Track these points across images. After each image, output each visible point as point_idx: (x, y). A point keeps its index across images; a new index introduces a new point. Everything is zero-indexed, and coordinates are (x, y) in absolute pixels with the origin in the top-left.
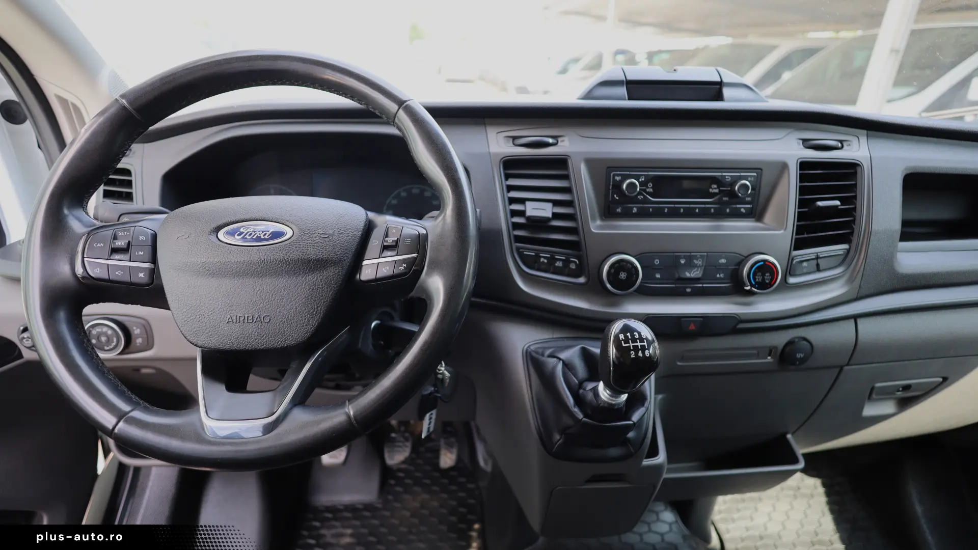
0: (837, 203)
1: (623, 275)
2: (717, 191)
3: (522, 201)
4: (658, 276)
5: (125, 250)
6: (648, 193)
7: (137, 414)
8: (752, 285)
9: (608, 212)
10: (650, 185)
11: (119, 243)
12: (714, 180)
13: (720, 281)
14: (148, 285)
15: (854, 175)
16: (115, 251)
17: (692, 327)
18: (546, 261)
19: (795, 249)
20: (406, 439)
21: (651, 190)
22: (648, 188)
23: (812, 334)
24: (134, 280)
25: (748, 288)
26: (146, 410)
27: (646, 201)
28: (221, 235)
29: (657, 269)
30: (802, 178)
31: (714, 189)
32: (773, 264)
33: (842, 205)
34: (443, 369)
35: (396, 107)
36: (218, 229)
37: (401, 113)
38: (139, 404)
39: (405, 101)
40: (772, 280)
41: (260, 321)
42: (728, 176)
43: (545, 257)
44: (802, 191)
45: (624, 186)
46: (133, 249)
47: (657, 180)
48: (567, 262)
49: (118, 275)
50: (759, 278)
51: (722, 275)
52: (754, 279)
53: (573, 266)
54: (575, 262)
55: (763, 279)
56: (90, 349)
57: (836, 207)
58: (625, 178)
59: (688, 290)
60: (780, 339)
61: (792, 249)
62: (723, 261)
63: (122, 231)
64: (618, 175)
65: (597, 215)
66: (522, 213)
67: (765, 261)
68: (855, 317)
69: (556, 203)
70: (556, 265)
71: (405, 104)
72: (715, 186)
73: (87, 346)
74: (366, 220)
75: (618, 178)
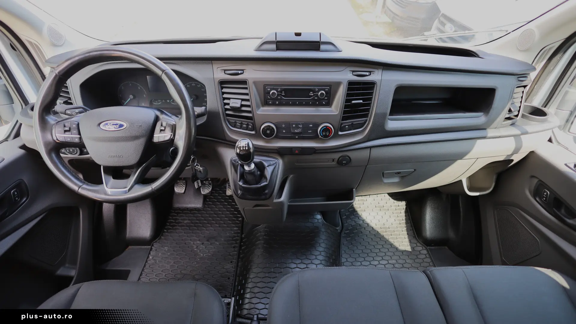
0: (361, 101)
1: (268, 132)
2: (313, 94)
3: (229, 99)
4: (284, 131)
5: (69, 131)
6: (283, 96)
7: (84, 186)
8: (321, 136)
9: (266, 103)
10: (283, 92)
11: (67, 129)
12: (310, 90)
13: (310, 133)
14: (80, 143)
15: (372, 88)
16: (65, 131)
17: (297, 152)
18: (239, 124)
19: (342, 120)
20: (210, 184)
21: (284, 94)
22: (282, 93)
23: (350, 154)
24: (75, 142)
25: (320, 137)
26: (87, 185)
27: (281, 99)
28: (101, 125)
29: (284, 129)
30: (349, 89)
31: (311, 94)
32: (331, 128)
33: (363, 102)
34: (199, 167)
35: (162, 72)
36: (99, 124)
37: (163, 74)
38: (84, 183)
39: (165, 70)
40: (329, 134)
41: (119, 157)
42: (317, 88)
43: (238, 123)
44: (348, 95)
45: (271, 93)
46: (72, 130)
47: (285, 90)
48: (248, 125)
49: (68, 140)
50: (324, 133)
51: (311, 131)
52: (322, 134)
53: (250, 127)
54: (251, 125)
55: (326, 134)
56: (65, 165)
57: (361, 103)
58: (272, 89)
59: (297, 137)
60: (336, 156)
61: (341, 120)
62: (311, 126)
63: (67, 123)
64: (269, 88)
65: (260, 104)
66: (228, 104)
67: (326, 126)
68: (371, 147)
69: (243, 100)
70: (243, 126)
71: (165, 71)
72: (312, 93)
73: (64, 164)
74: (155, 115)
75: (269, 89)
